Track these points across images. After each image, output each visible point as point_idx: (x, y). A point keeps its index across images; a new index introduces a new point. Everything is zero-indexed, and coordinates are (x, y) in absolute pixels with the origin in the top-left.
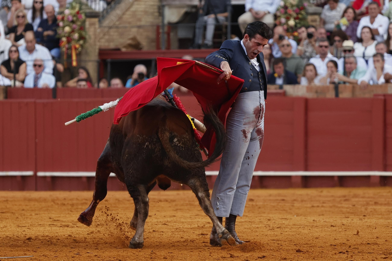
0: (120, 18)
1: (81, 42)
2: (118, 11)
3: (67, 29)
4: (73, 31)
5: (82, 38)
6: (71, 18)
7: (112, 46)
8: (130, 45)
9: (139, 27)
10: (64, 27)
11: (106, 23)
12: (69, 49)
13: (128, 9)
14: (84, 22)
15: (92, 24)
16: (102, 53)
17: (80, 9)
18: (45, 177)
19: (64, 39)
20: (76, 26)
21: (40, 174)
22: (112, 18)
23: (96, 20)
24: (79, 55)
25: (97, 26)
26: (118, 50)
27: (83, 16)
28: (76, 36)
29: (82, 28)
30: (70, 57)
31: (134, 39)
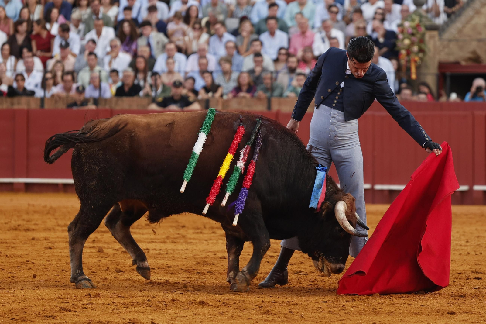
0: (460, 31)
1: (421, 55)
2: (458, 24)
3: (407, 42)
4: (413, 44)
5: (421, 50)
6: (410, 31)
7: (452, 59)
8: (470, 59)
9: (479, 40)
10: (403, 40)
11: (447, 35)
12: (409, 61)
13: (468, 22)
14: (423, 35)
15: (432, 37)
16: (442, 66)
17: (420, 21)
18: (382, 191)
19: (403, 52)
20: (415, 39)
21: (378, 187)
22: (452, 31)
23: (435, 33)
24: (418, 68)
25: (437, 38)
26: (457, 63)
27: (423, 29)
28: (415, 48)
29: (422, 41)
30: (409, 69)
31: (474, 52)
